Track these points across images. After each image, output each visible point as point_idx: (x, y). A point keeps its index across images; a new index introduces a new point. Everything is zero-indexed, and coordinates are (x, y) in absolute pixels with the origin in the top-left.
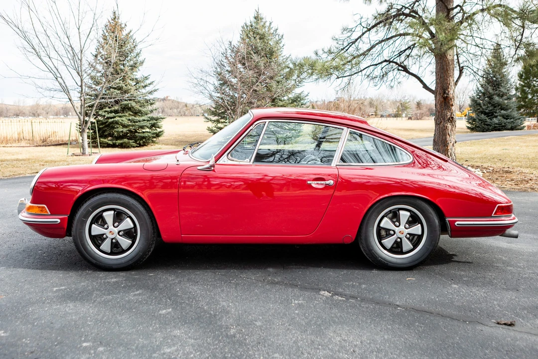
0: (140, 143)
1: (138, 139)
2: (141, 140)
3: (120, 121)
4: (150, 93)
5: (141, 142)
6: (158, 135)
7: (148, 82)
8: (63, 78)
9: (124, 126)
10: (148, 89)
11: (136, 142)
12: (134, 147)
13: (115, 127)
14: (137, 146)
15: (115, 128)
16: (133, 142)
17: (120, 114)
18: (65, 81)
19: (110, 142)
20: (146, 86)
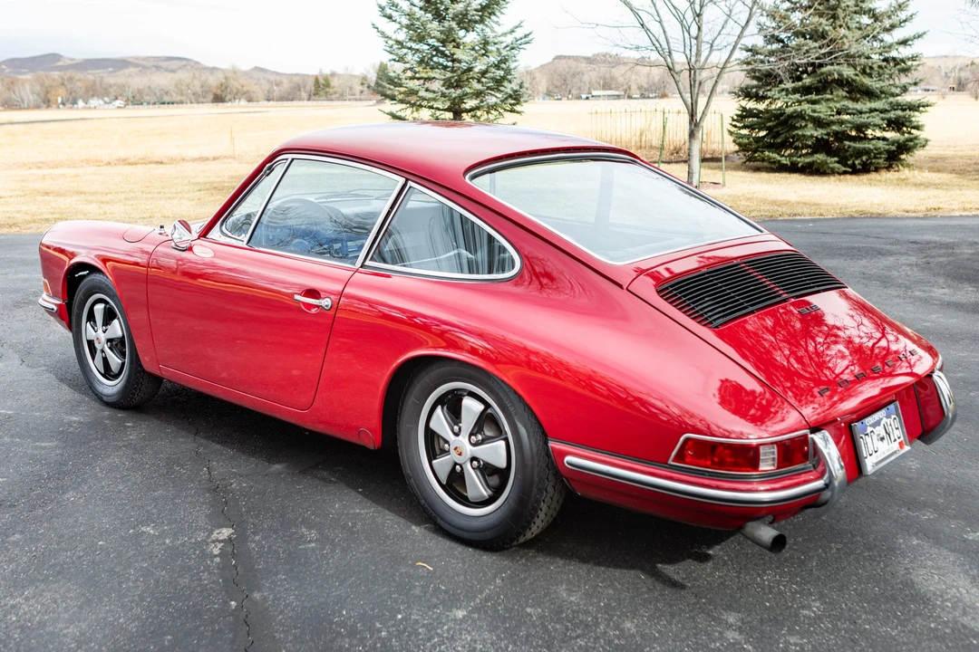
0: (854, 163)
1: (851, 156)
2: (857, 158)
3: (809, 112)
4: (904, 43)
5: (857, 162)
6: (904, 147)
7: (903, 15)
8: (665, 24)
9: (819, 123)
10: (898, 34)
11: (842, 161)
12: (840, 174)
13: (798, 125)
14: (845, 173)
15: (796, 128)
16: (835, 162)
17: (814, 97)
18: (666, 30)
19: (785, 161)
20: (893, 27)
